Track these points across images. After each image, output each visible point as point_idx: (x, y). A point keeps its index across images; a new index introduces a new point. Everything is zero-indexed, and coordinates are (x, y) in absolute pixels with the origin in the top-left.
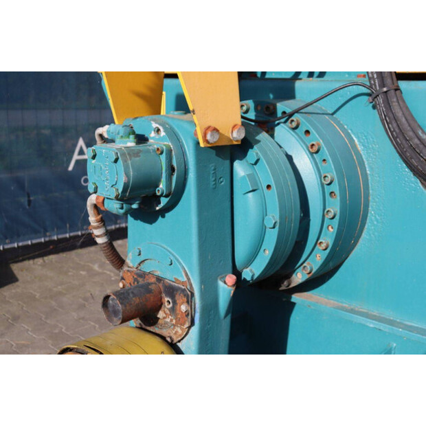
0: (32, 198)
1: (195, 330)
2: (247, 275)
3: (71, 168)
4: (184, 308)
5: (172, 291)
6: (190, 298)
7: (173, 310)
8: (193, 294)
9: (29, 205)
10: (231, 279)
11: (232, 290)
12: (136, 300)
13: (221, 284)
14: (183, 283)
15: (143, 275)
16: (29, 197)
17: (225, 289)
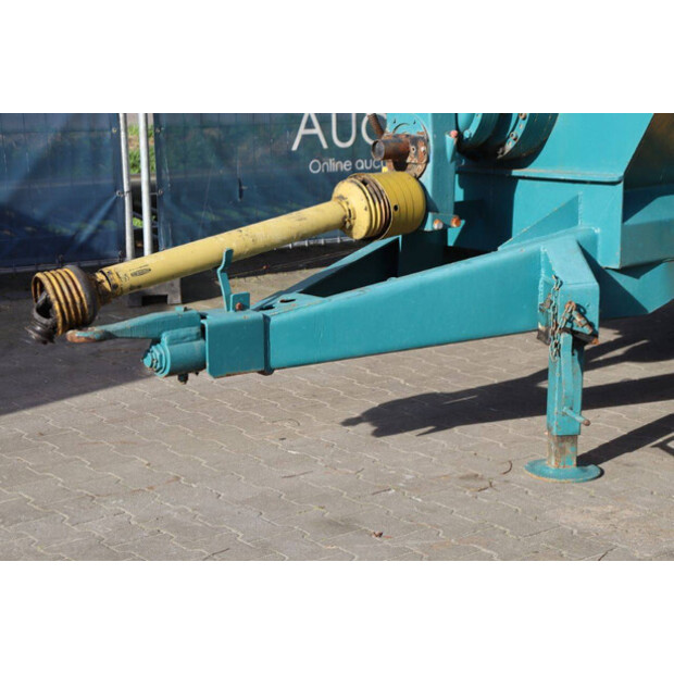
0: (244, 188)
1: (430, 166)
2: (466, 135)
3: (295, 148)
4: (422, 149)
5: (415, 141)
6: (426, 142)
7: (416, 154)
8: (428, 140)
9: (241, 196)
10: (454, 133)
11: (455, 141)
12: (392, 145)
13: (447, 136)
14: (422, 133)
15: (396, 136)
16: (240, 185)
17: (450, 140)
